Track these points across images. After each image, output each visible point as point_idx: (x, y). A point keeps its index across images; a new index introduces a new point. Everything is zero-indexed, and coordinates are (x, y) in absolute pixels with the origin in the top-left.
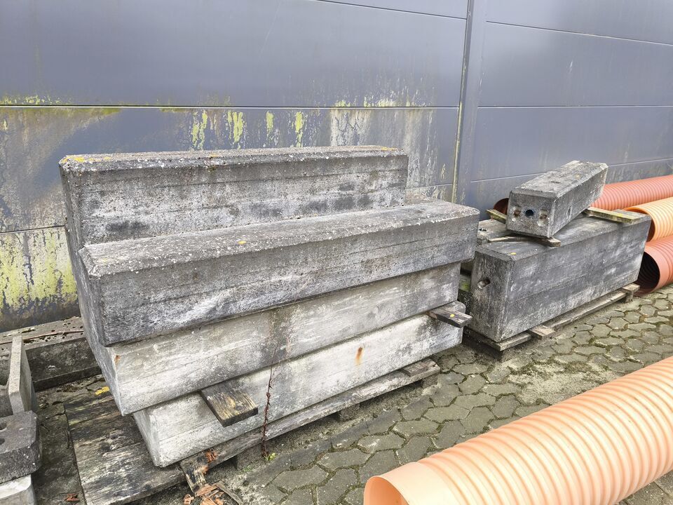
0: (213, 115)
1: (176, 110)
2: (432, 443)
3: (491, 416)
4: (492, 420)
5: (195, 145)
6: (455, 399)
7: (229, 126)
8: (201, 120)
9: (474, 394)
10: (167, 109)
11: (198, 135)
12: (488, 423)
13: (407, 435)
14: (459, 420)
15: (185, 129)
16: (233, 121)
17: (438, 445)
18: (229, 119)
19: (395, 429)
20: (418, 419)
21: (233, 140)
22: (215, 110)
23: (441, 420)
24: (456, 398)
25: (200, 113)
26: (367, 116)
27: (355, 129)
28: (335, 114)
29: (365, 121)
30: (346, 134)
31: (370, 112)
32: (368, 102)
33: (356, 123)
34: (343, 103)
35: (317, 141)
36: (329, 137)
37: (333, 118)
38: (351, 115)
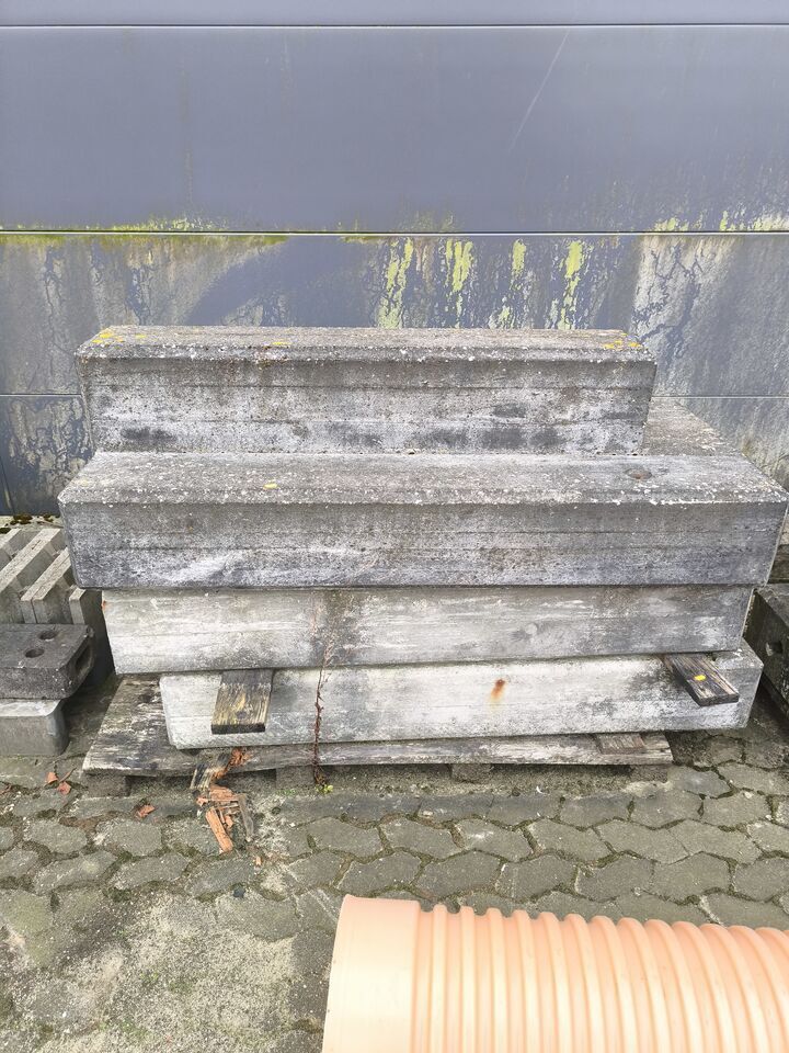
0: (422, 248)
1: (366, 238)
2: (573, 880)
3: (722, 882)
4: (718, 890)
5: (390, 294)
6: (675, 823)
7: (446, 266)
8: (401, 254)
9: (723, 828)
10: (352, 237)
11: (396, 279)
12: (707, 893)
13: (542, 846)
14: (654, 862)
15: (376, 269)
16: (454, 256)
17: (580, 886)
18: (449, 254)
19: (531, 828)
20: (582, 829)
21: (451, 287)
22: (427, 239)
23: (619, 846)
24: (681, 821)
25: (403, 243)
26: (723, 249)
27: (694, 275)
28: (650, 245)
29: (718, 258)
30: (670, 283)
31: (733, 241)
32: (731, 221)
33: (696, 263)
34: (673, 224)
35: (607, 294)
36: (633, 286)
37: (646, 251)
38: (686, 248)
